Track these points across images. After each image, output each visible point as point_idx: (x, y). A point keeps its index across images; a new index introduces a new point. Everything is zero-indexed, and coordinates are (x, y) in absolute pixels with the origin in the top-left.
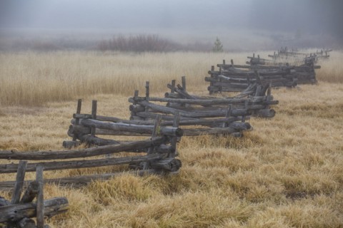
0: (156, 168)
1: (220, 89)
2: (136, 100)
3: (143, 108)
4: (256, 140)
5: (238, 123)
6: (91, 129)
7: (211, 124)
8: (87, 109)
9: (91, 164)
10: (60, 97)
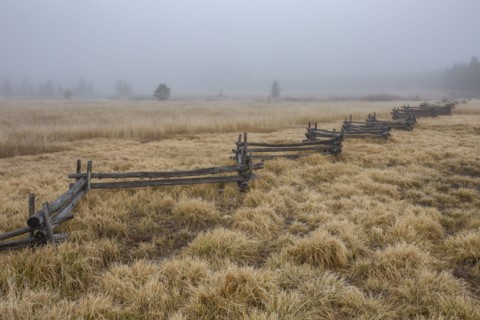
3: (349, 126)
5: (385, 133)
9: (301, 149)
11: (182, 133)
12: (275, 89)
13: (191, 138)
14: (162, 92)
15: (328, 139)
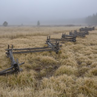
0: (73, 41)
1: (81, 31)
2: (70, 33)
4: (86, 38)
6: (64, 36)
7: (80, 36)
8: (64, 34)
10: (60, 32)
11: (21, 36)
12: (39, 23)
13: (25, 38)
14: (5, 24)
15: (72, 37)
